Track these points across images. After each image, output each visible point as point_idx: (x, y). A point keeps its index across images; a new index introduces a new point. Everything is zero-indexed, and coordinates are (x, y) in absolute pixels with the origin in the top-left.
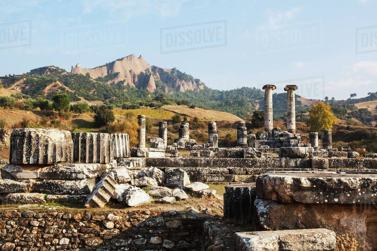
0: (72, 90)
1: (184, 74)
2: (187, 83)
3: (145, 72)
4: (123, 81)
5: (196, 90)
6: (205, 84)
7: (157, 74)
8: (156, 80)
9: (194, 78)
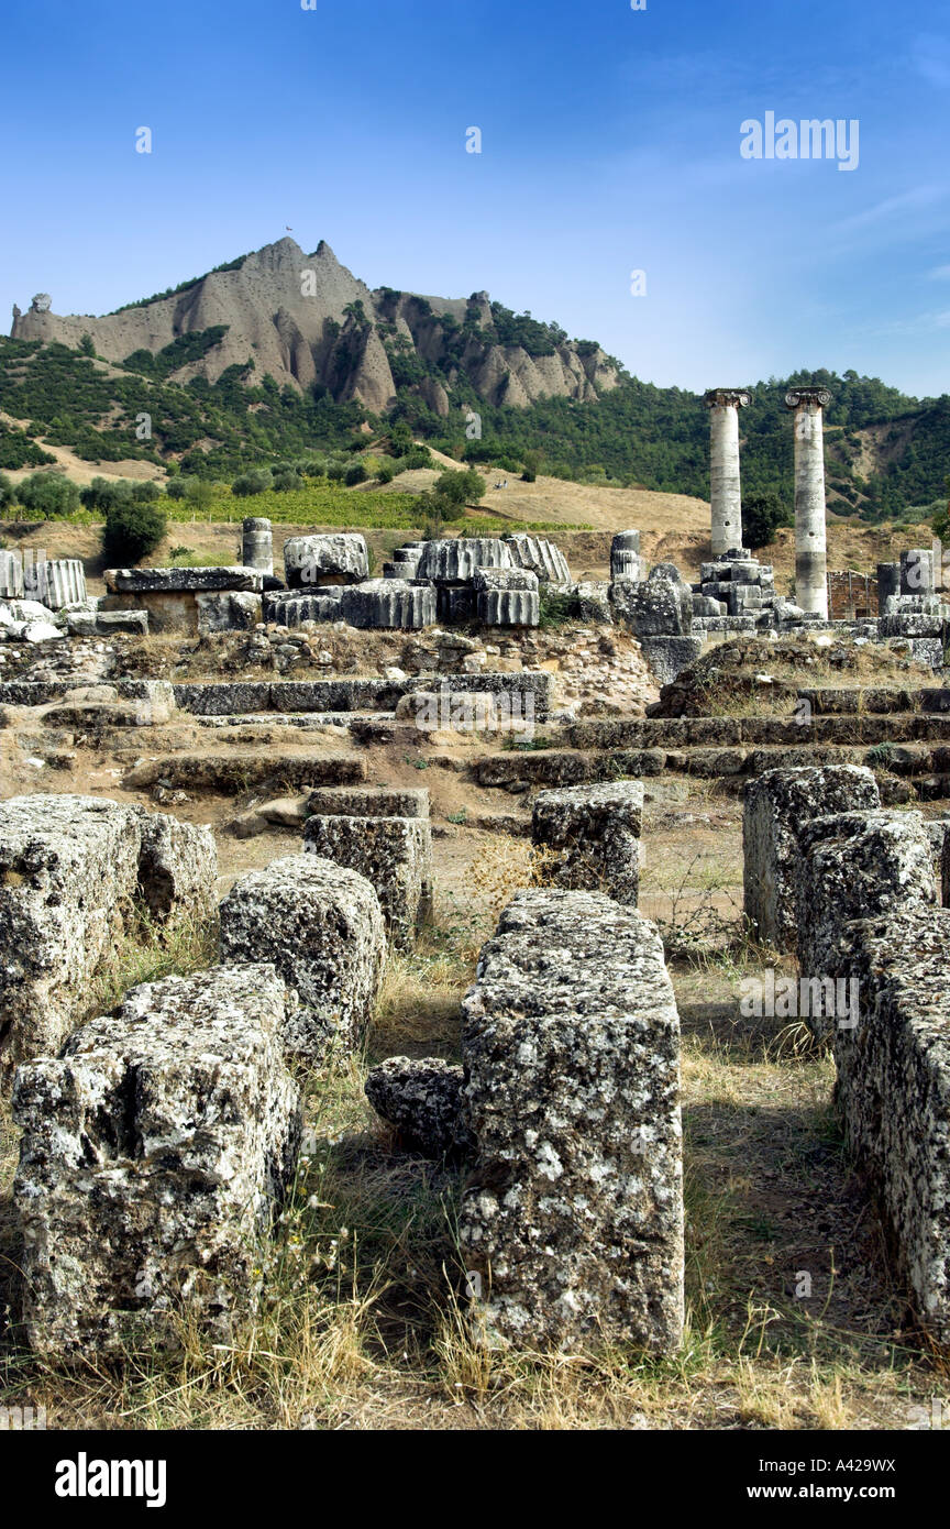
0: (20, 419)
1: (525, 322)
2: (541, 359)
3: (345, 318)
4: (247, 366)
5: (581, 394)
6: (622, 365)
7: (403, 327)
8: (396, 353)
9: (570, 337)
